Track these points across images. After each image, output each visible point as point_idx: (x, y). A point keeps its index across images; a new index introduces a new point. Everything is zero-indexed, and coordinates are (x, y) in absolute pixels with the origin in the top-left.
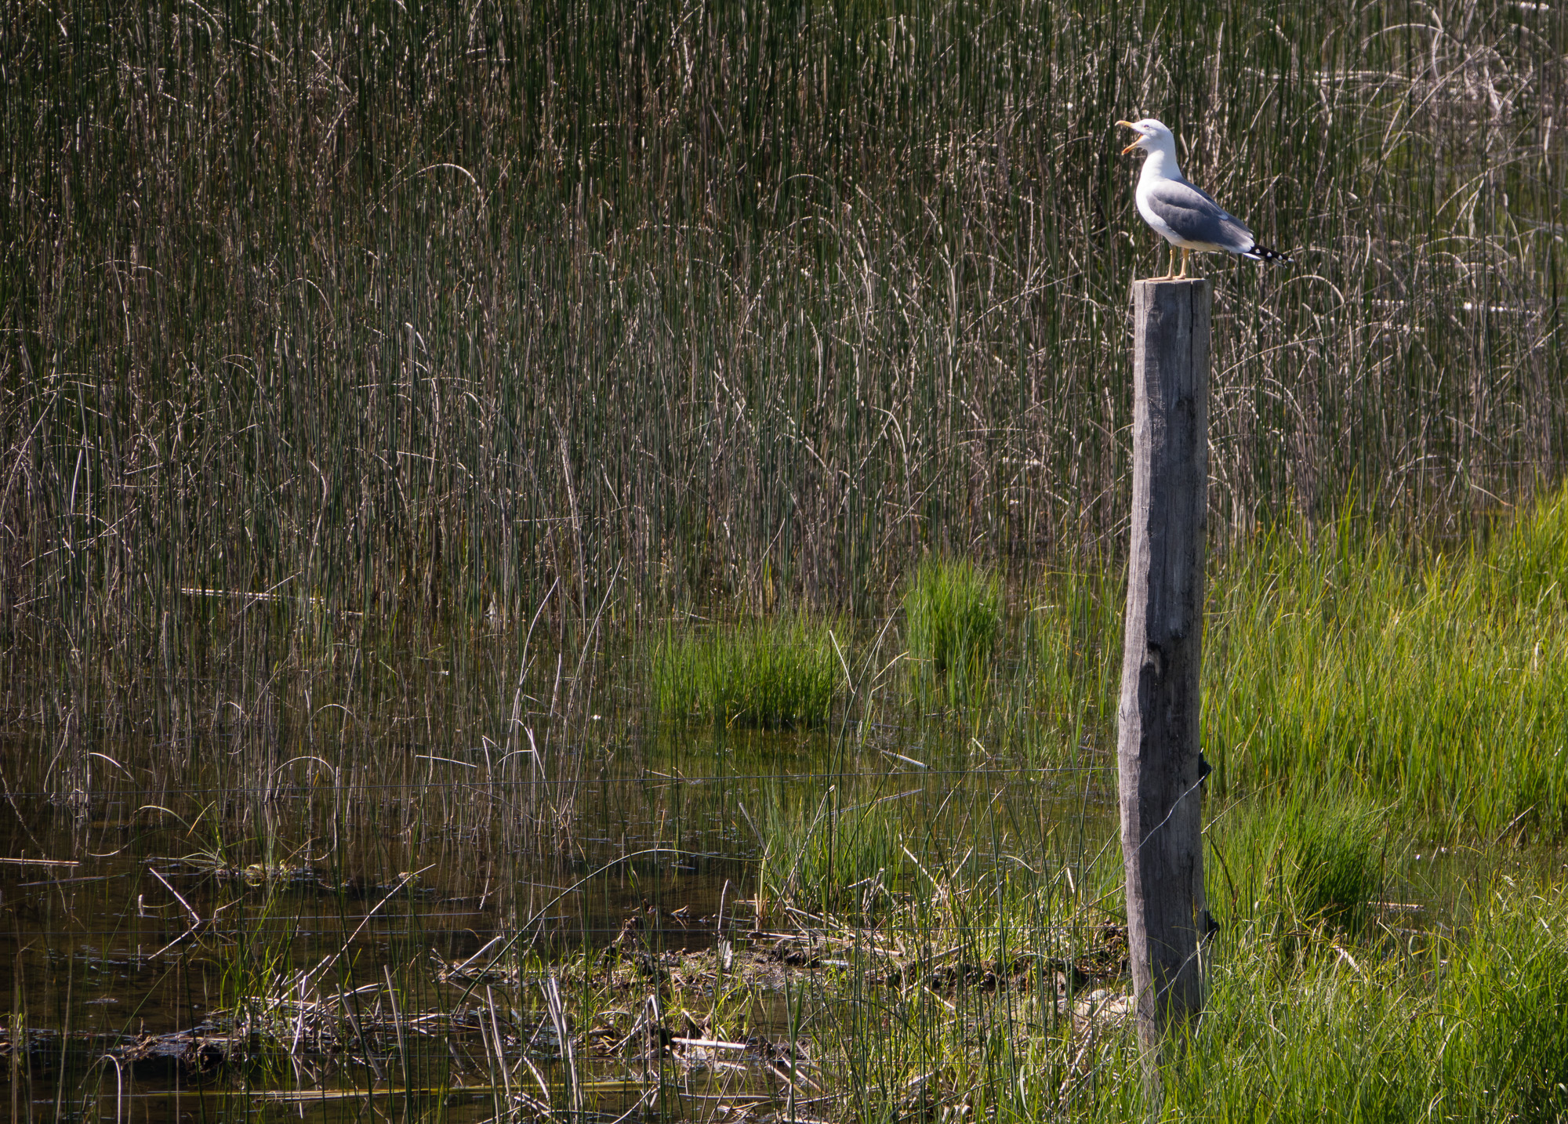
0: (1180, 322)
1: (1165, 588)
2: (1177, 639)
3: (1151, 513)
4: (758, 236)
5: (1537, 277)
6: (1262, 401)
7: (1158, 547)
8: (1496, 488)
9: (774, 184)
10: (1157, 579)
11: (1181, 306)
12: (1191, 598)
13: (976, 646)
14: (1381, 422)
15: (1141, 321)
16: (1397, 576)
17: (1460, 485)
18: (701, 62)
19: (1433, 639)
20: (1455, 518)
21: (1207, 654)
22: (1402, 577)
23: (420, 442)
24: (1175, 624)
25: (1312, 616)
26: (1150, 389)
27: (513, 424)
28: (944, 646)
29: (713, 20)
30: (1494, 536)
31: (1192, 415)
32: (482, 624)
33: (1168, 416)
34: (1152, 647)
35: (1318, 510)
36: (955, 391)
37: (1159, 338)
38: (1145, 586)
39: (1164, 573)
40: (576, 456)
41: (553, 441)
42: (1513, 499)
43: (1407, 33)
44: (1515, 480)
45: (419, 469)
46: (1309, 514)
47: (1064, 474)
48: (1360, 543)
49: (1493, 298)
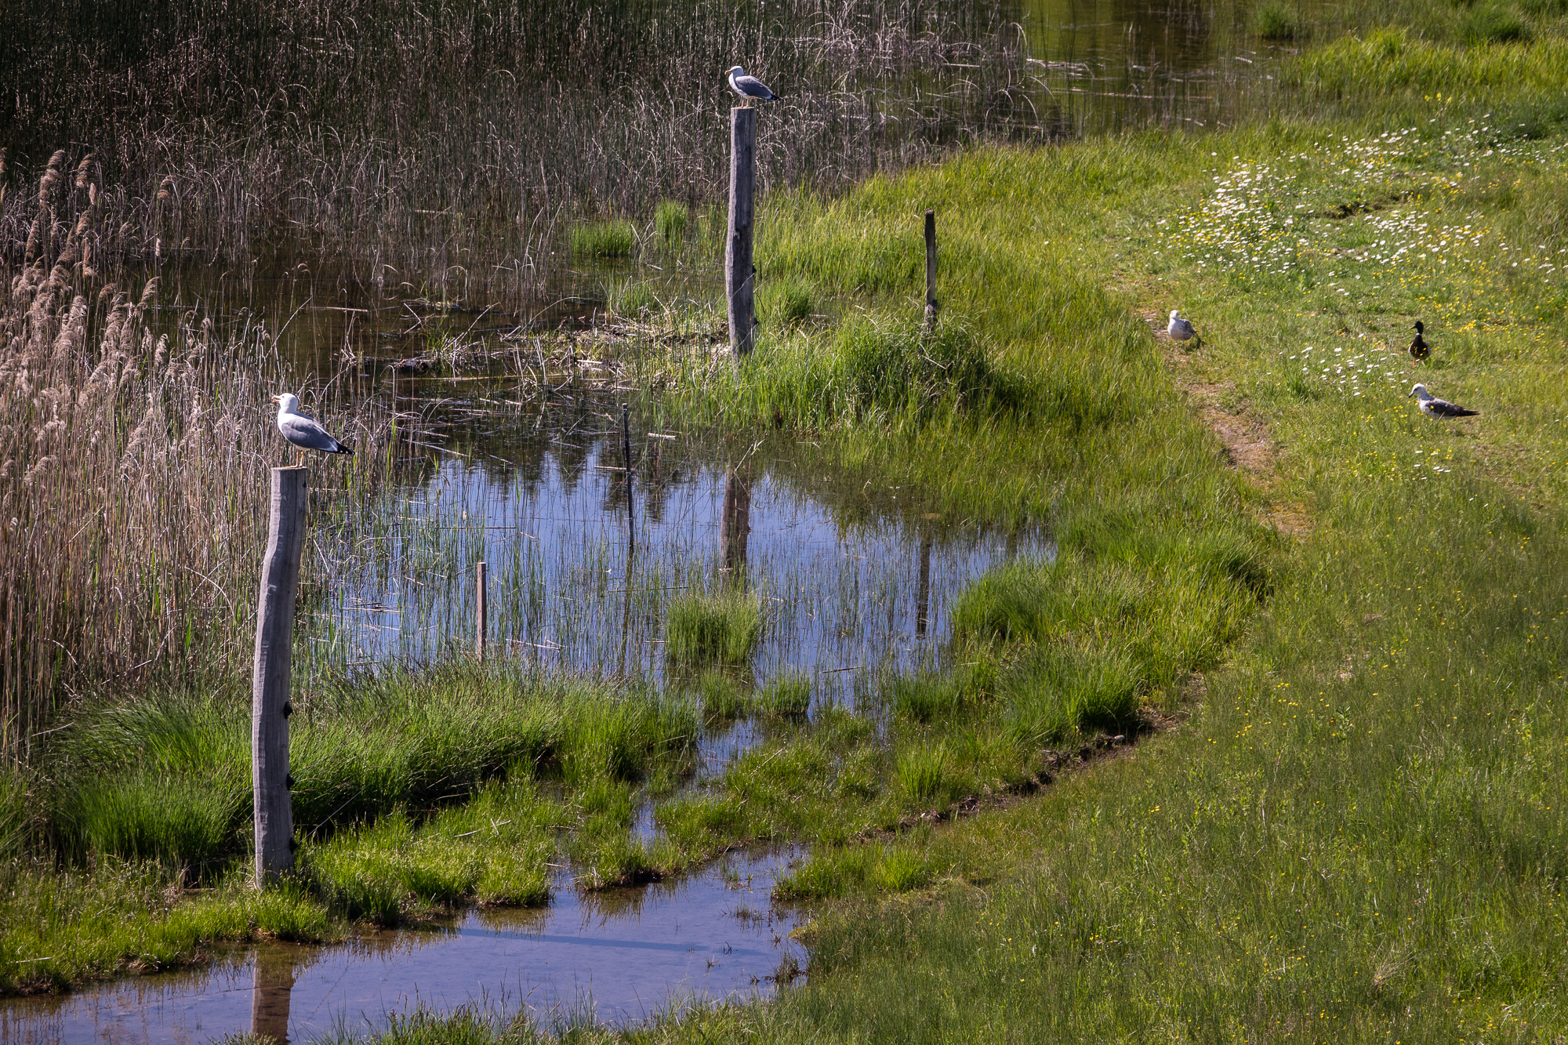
0: (746, 122)
1: (741, 210)
2: (745, 227)
6: (774, 148)
7: (739, 196)
10: (739, 207)
11: (746, 116)
12: (750, 213)
13: (679, 229)
15: (733, 122)
16: (819, 206)
19: (831, 227)
21: (756, 232)
22: (821, 206)
23: (494, 161)
24: (744, 222)
25: (791, 219)
26: (736, 144)
28: (668, 230)
30: (851, 193)
31: (750, 153)
33: (742, 153)
34: (737, 230)
35: (794, 183)
37: (739, 127)
38: (734, 209)
40: (545, 167)
41: (538, 162)
42: (858, 180)
43: (823, 26)
44: (858, 174)
45: (493, 171)
46: (790, 185)
47: (708, 172)
48: (807, 195)
49: (852, 113)
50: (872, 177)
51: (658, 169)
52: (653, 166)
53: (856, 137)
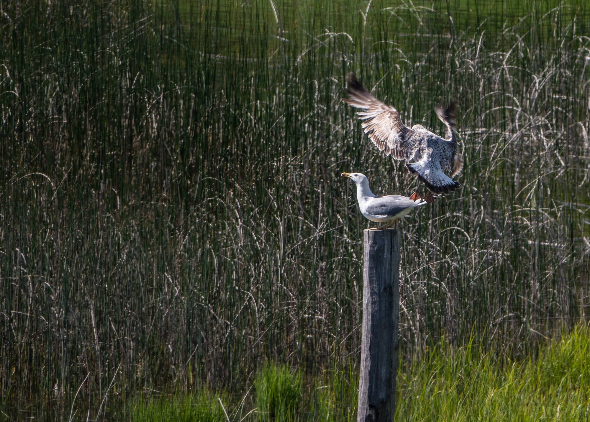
0: (386, 250)
1: (377, 378)
2: (383, 403)
3: (371, 342)
4: (187, 208)
5: (564, 228)
7: (374, 358)
8: (542, 330)
9: (196, 183)
10: (373, 373)
11: (386, 242)
12: (390, 383)
13: (289, 406)
14: (487, 298)
15: (367, 250)
16: (493, 373)
17: (525, 328)
18: (160, 123)
19: (509, 403)
20: (522, 345)
21: (400, 409)
22: (496, 373)
24: (382, 395)
25: (452, 390)
26: (371, 282)
27: (67, 298)
28: (274, 405)
29: (167, 103)
30: (541, 354)
31: (391, 294)
32: (51, 393)
33: (379, 295)
34: (371, 406)
36: (281, 283)
37: (376, 257)
38: (368, 377)
39: (377, 371)
41: (87, 306)
42: (550, 336)
43: (503, 111)
44: (551, 326)
45: (22, 319)
46: (451, 342)
47: (333, 322)
48: (475, 356)
49: (543, 238)
50: (571, 331)
51: (260, 318)
52: (253, 314)
53: (550, 273)
